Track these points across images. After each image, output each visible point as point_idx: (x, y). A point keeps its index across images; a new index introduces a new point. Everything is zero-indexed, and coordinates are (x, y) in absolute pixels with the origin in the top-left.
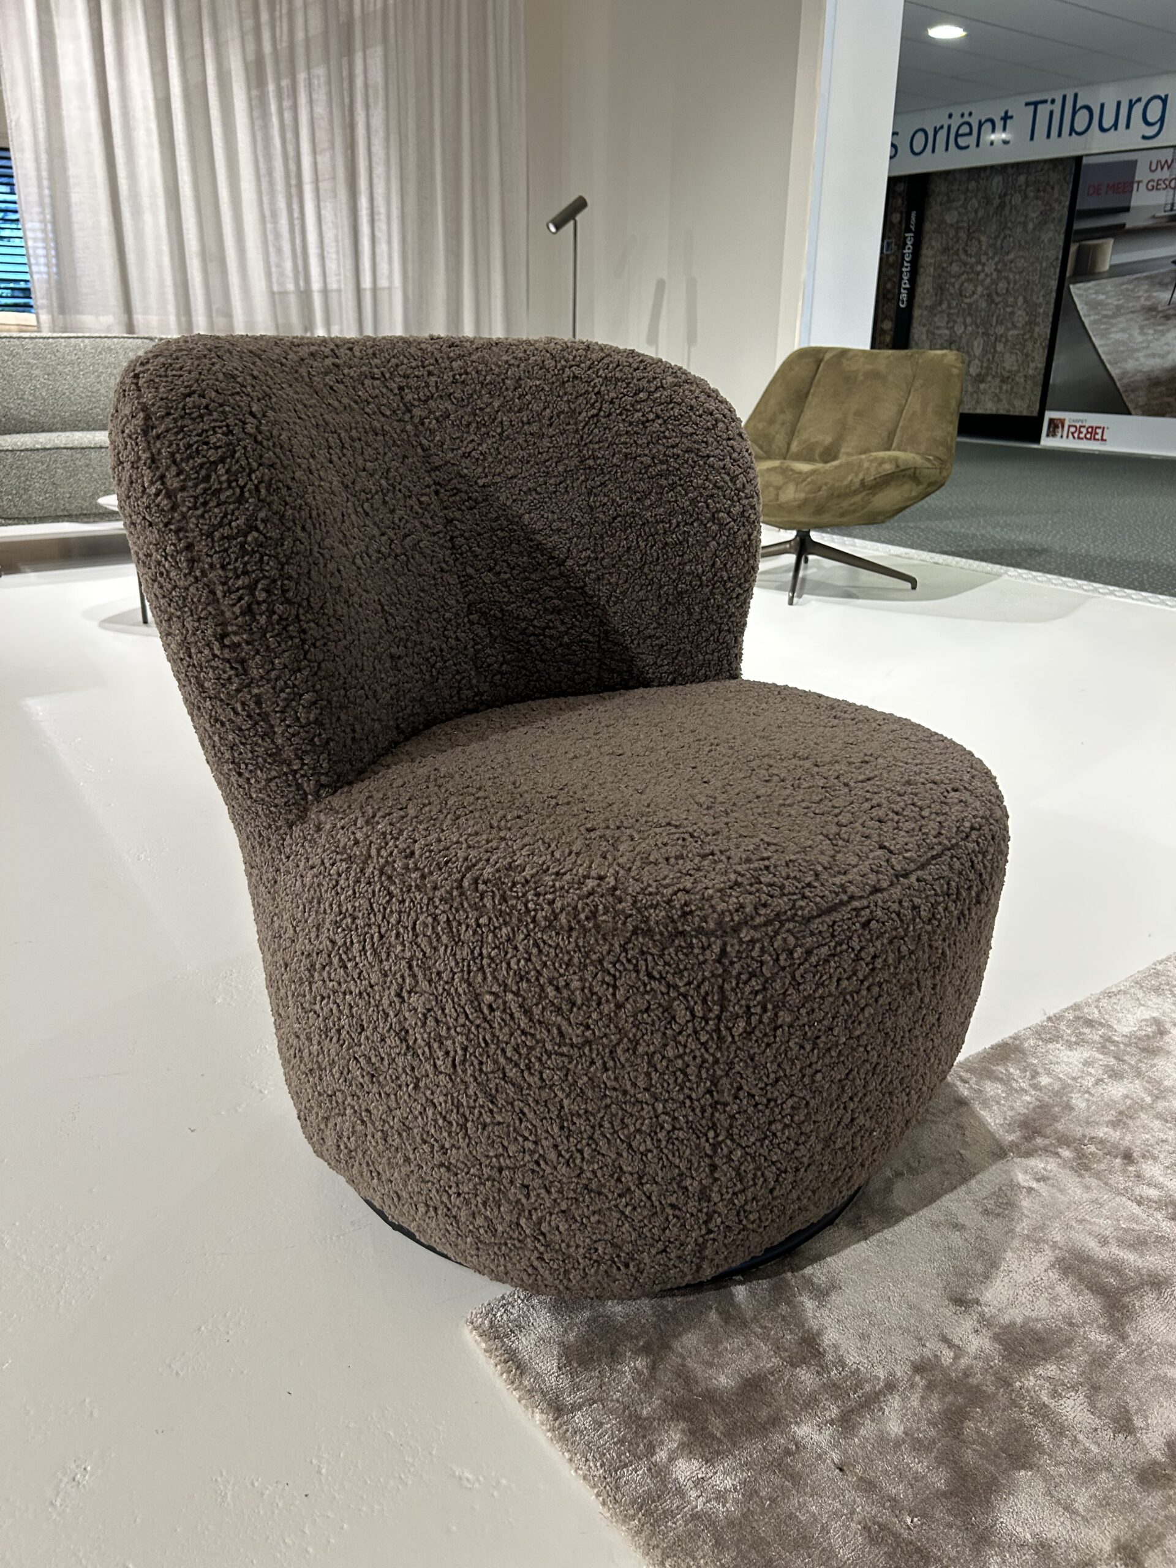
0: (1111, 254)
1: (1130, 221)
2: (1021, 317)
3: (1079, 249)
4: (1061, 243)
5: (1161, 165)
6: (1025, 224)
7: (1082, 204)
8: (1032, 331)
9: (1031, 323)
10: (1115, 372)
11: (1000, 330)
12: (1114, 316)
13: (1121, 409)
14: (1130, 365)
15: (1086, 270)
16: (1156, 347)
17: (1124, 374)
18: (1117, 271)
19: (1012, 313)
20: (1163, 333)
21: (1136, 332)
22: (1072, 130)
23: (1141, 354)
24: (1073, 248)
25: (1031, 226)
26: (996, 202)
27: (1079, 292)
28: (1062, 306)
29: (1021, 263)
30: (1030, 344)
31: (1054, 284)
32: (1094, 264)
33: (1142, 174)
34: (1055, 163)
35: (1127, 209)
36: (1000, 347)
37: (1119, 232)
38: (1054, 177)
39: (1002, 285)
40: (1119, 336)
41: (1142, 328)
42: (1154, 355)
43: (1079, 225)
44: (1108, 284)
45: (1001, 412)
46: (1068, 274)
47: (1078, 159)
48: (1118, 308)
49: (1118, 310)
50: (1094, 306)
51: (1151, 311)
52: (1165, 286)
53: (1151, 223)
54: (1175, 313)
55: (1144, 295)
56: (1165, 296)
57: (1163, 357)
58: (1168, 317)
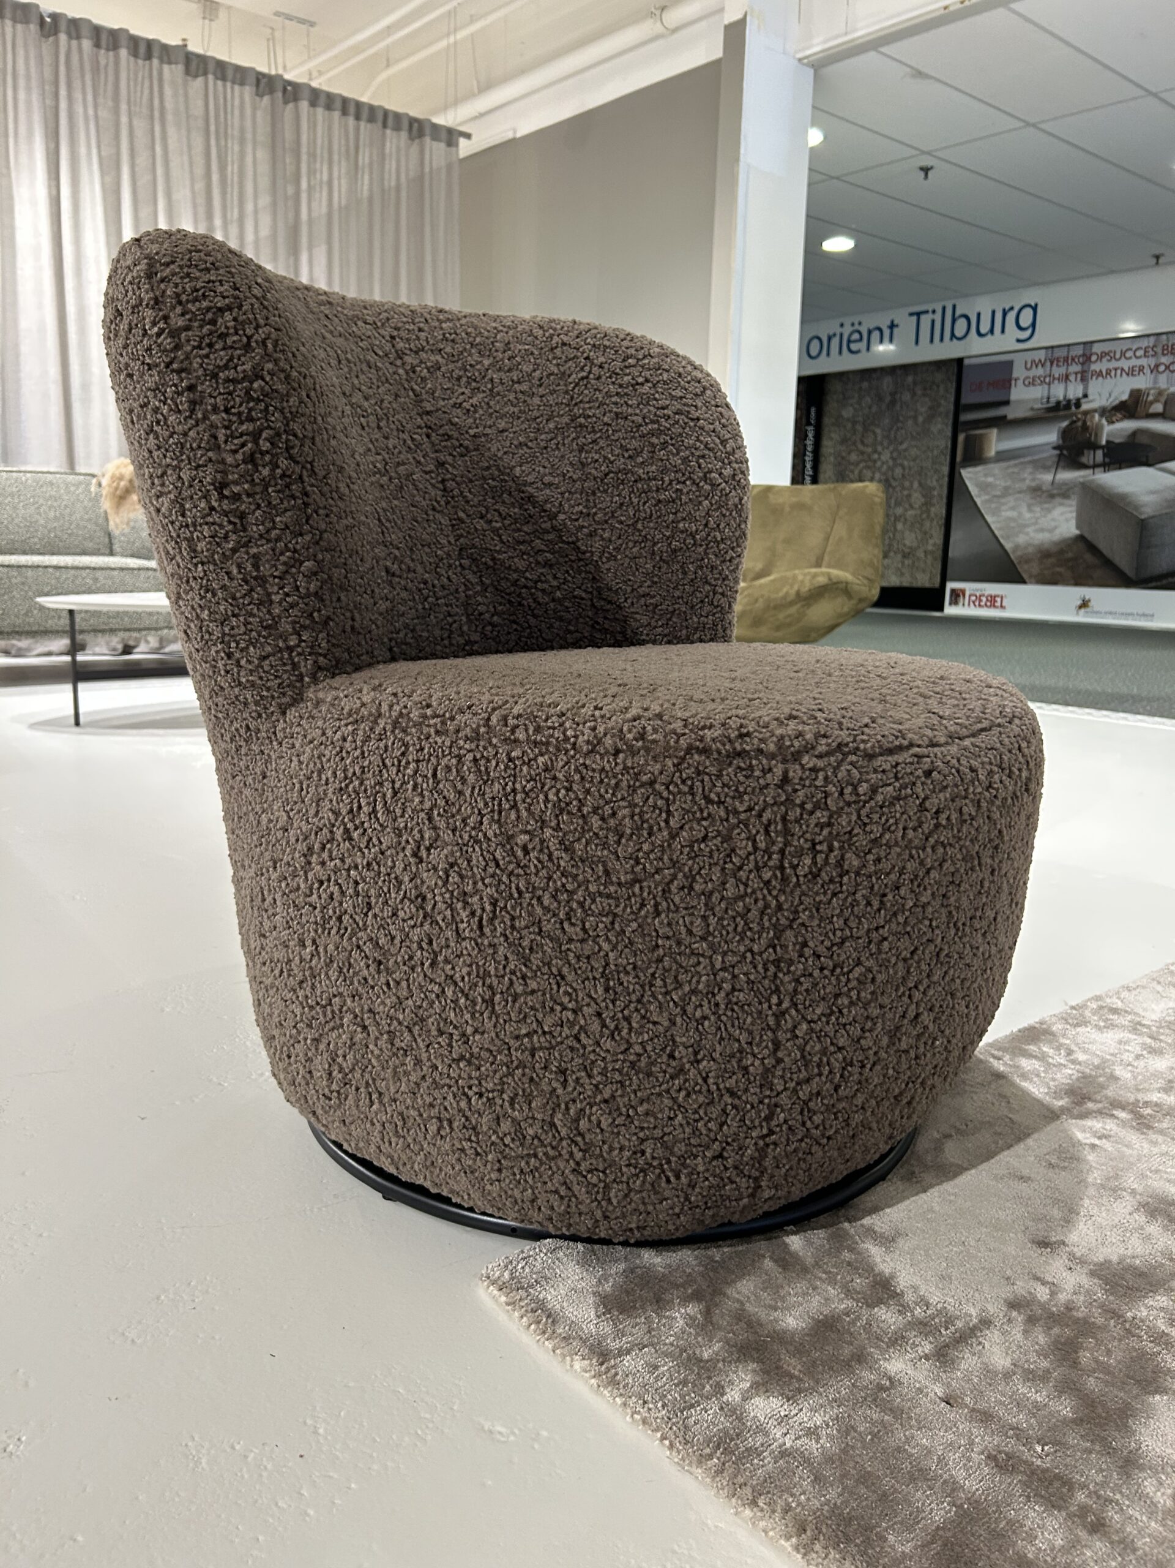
0: (995, 442)
1: (1011, 413)
2: (917, 498)
3: (967, 439)
4: (949, 434)
5: (1036, 364)
6: (915, 418)
7: (967, 398)
8: (928, 511)
9: (927, 504)
10: (1008, 546)
11: (899, 511)
12: (1003, 496)
13: (1016, 578)
14: (1021, 539)
15: (974, 456)
16: (1044, 522)
17: (1017, 547)
18: (1003, 456)
19: (909, 496)
20: (1049, 511)
21: (1024, 509)
22: (953, 335)
23: (1030, 530)
24: (961, 438)
25: (920, 419)
26: (888, 399)
27: (970, 476)
28: (955, 488)
29: (914, 452)
30: (927, 524)
31: (946, 470)
32: (981, 450)
33: (1018, 372)
34: (939, 364)
35: (1007, 403)
36: (900, 526)
37: (1001, 423)
38: (939, 376)
39: (898, 471)
40: (1010, 514)
41: (1030, 506)
42: (1042, 530)
43: (965, 417)
44: (996, 468)
45: (905, 584)
46: (959, 458)
47: (960, 361)
48: (1006, 488)
49: (1006, 492)
50: (984, 487)
51: (1036, 491)
52: (1046, 468)
53: (1029, 414)
54: (1060, 493)
55: (1029, 477)
56: (1048, 477)
57: (1051, 531)
58: (1052, 496)
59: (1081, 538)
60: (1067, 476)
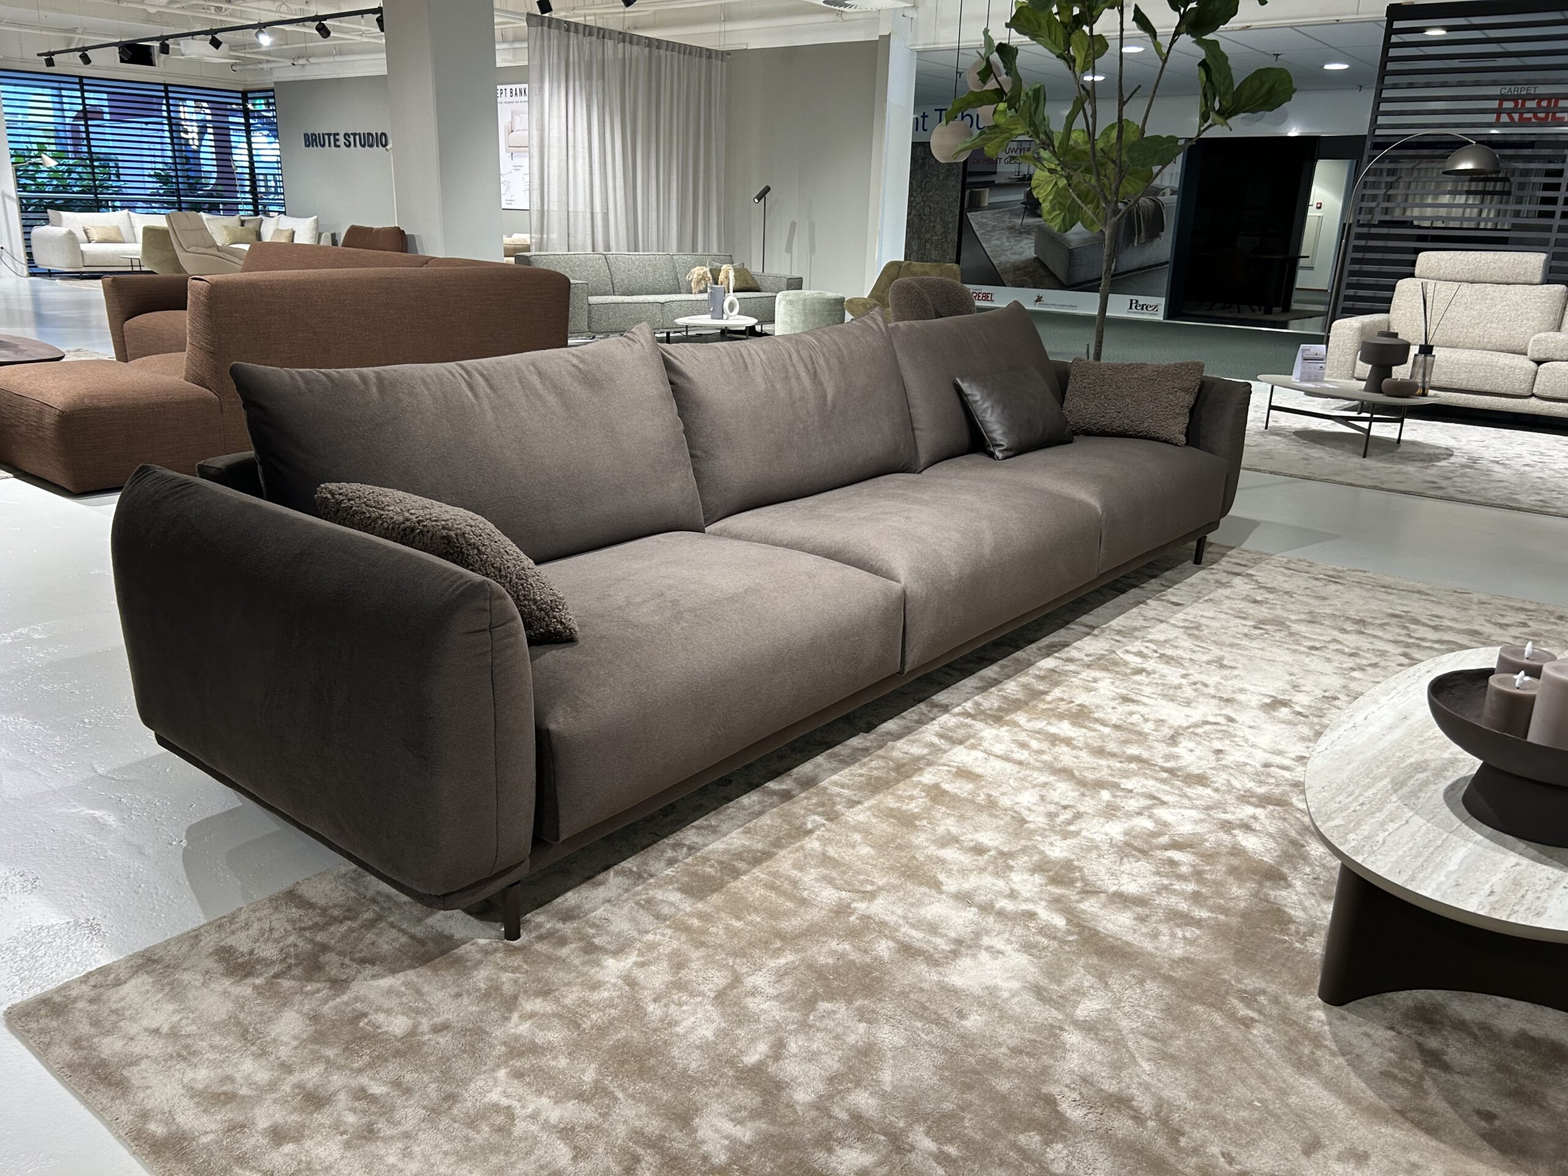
0: (988, 198)
1: (998, 180)
2: (939, 229)
3: (971, 193)
4: (960, 189)
6: (938, 176)
7: (971, 168)
8: (946, 237)
9: (946, 233)
10: (995, 263)
11: (928, 236)
12: (992, 231)
13: (1001, 283)
14: (1003, 259)
15: (976, 206)
16: (1016, 249)
17: (1001, 263)
18: (993, 206)
19: (934, 227)
20: (1019, 242)
21: (1005, 240)
23: (1008, 253)
24: (967, 192)
25: (941, 177)
26: (920, 161)
27: (973, 217)
28: (963, 225)
29: (938, 199)
30: (946, 245)
31: (957, 211)
32: (980, 202)
33: (1002, 154)
35: (995, 173)
36: (928, 246)
37: (991, 185)
39: (927, 210)
40: (996, 242)
41: (1008, 238)
42: (1015, 253)
43: (969, 180)
44: (988, 214)
46: (966, 206)
48: (994, 226)
49: (994, 228)
50: (981, 225)
51: (1012, 229)
52: (1018, 216)
53: (1008, 181)
54: (1025, 231)
55: (1008, 220)
56: (1019, 221)
57: (1020, 254)
58: (1021, 233)
59: (1037, 259)
60: (1030, 221)
